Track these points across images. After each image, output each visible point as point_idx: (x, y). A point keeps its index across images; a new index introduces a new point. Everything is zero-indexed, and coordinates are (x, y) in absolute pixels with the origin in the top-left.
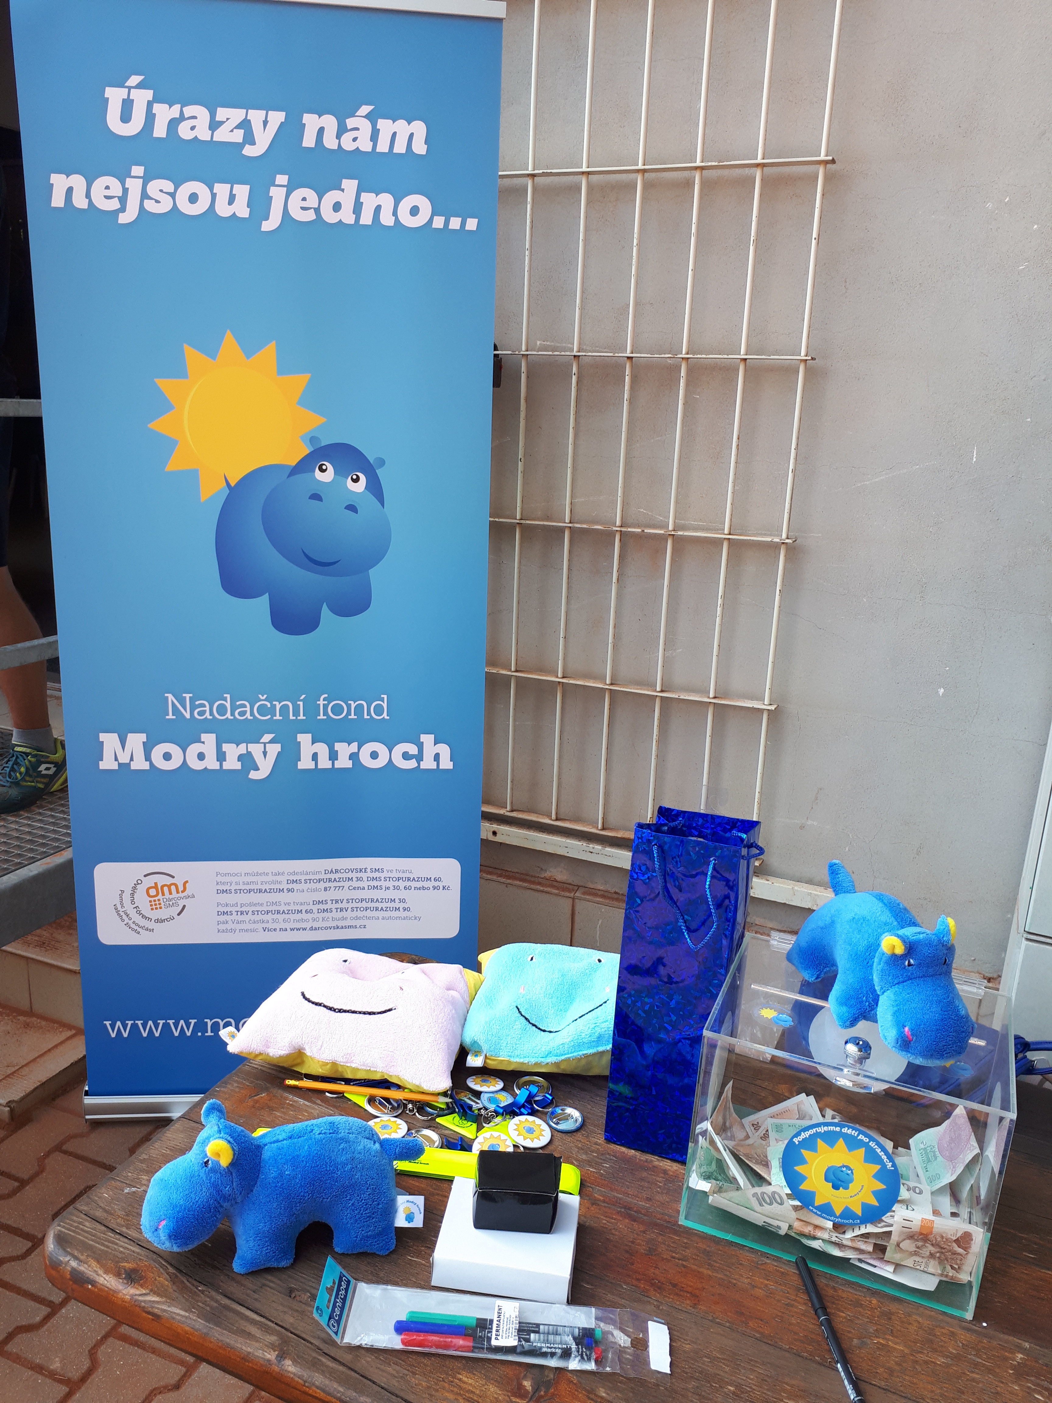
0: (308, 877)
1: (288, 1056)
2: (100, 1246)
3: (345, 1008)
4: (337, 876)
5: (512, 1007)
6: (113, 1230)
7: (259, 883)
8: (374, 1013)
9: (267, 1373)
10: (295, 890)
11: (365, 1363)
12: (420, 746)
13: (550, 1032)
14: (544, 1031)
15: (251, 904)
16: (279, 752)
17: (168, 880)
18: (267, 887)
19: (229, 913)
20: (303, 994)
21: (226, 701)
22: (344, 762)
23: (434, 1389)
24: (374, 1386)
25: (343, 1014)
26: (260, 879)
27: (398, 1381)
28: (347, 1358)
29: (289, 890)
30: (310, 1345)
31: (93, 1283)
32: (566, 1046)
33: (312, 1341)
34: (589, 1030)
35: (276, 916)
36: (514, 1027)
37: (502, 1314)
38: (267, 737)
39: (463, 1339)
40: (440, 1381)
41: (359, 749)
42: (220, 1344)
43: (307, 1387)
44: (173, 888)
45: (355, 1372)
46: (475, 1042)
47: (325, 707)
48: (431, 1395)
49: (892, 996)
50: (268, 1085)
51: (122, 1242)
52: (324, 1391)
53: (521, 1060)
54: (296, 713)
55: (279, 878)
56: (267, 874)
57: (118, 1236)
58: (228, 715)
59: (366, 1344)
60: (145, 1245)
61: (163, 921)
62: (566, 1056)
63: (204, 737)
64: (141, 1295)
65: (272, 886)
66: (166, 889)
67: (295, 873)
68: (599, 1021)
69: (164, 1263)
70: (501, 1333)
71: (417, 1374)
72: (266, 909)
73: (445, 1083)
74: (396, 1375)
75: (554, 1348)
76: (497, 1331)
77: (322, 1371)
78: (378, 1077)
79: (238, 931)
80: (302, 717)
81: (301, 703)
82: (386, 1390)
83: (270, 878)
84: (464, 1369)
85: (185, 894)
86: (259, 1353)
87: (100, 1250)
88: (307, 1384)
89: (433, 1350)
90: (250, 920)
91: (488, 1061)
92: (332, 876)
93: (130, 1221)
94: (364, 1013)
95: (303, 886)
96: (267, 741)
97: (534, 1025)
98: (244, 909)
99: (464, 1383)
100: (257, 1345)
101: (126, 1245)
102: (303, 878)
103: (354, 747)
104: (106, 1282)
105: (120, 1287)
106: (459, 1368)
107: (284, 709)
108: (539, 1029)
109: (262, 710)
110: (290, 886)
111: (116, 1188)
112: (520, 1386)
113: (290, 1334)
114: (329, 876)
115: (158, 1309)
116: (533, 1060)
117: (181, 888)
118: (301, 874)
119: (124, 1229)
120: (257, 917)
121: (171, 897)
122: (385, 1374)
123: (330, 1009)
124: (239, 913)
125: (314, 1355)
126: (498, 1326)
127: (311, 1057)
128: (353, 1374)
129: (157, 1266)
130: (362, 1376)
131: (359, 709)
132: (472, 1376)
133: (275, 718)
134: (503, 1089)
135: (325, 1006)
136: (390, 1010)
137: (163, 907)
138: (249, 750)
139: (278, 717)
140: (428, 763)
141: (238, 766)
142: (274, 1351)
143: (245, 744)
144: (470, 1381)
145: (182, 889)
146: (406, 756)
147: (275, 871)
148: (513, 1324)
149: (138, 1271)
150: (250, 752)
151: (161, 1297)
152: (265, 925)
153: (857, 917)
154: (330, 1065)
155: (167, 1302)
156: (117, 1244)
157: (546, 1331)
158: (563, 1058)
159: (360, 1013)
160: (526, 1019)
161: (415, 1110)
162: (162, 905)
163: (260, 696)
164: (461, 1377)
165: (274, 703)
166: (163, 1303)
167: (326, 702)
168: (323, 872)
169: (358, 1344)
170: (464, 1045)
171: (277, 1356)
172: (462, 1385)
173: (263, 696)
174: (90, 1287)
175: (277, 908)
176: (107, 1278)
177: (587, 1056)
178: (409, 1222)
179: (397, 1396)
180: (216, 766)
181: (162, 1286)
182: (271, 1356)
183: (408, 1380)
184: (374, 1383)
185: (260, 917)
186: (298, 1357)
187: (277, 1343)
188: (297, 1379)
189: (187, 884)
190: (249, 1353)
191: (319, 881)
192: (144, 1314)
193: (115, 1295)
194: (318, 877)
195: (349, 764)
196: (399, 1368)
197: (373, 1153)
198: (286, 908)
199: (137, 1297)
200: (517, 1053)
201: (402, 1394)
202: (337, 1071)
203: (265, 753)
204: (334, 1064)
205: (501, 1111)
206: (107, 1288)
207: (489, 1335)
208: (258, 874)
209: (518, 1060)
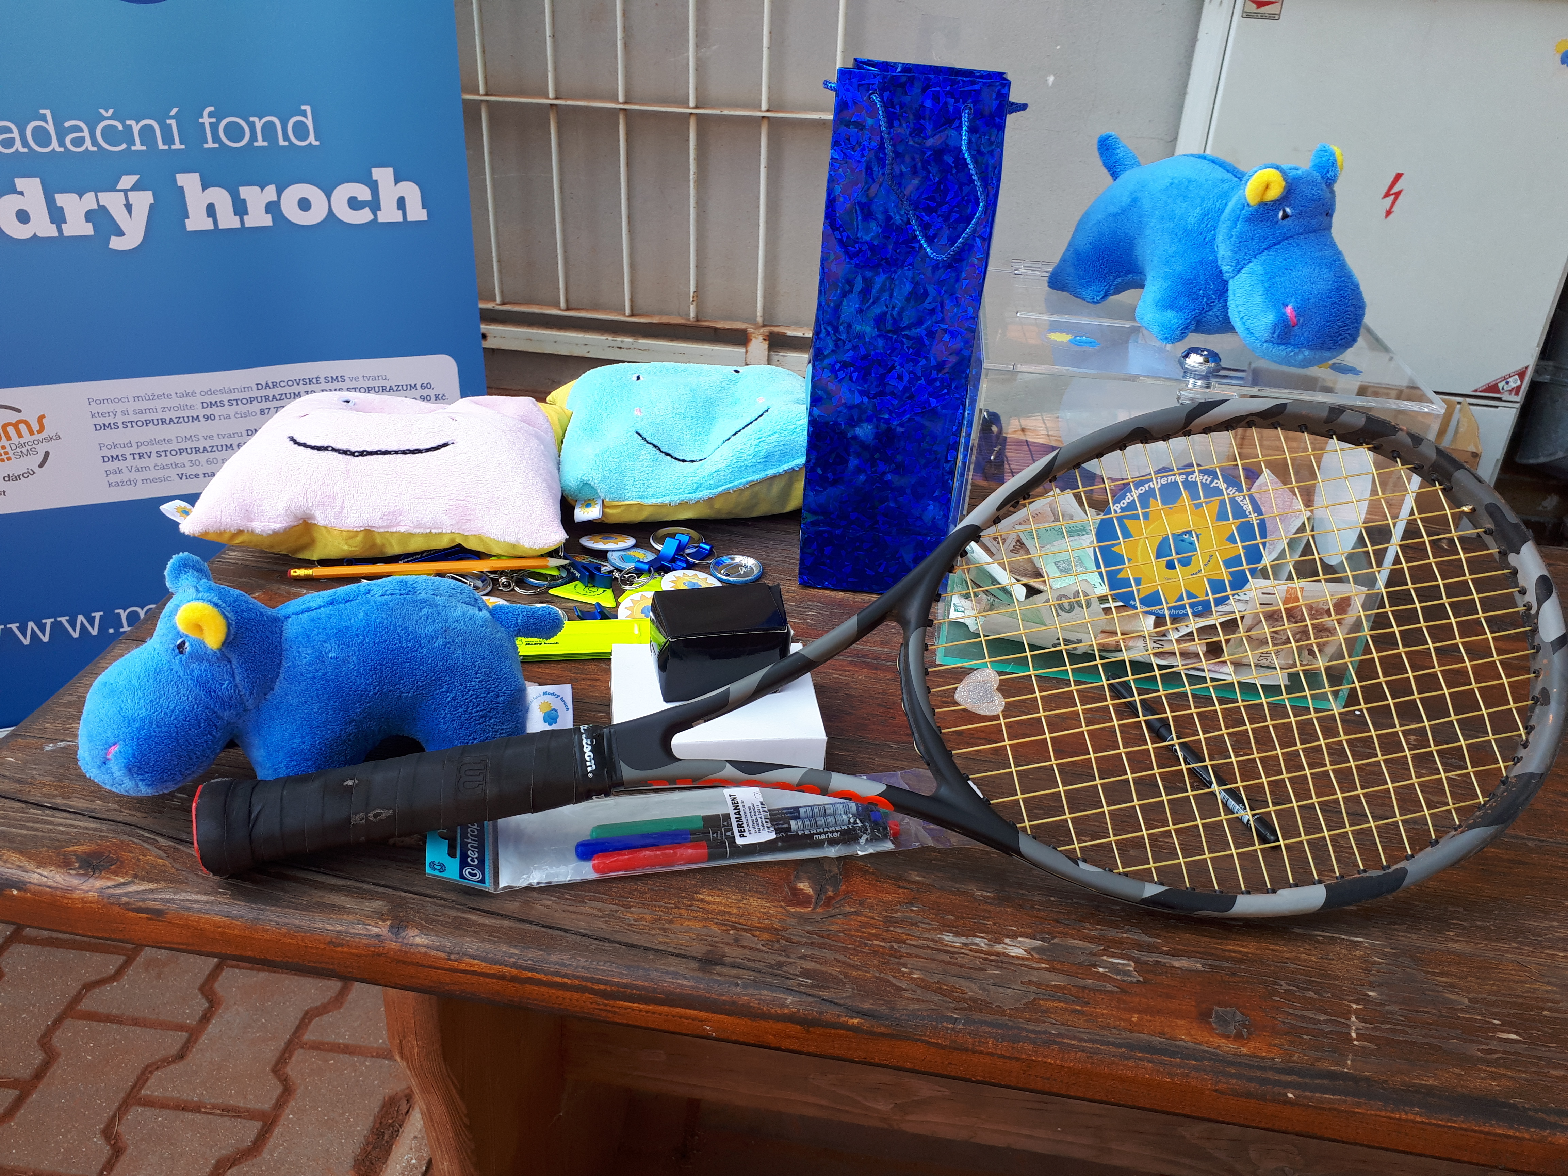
0: (232, 396)
1: (287, 532)
2: (19, 831)
3: (369, 449)
4: (276, 391)
5: (630, 433)
6: (38, 805)
7: (160, 410)
8: (419, 451)
9: (379, 955)
10: (217, 418)
11: (543, 907)
12: (374, 187)
13: (692, 461)
14: (684, 461)
15: (152, 442)
16: (151, 205)
17: (13, 417)
18: (173, 415)
19: (120, 458)
20: (292, 439)
21: (46, 122)
22: (258, 218)
23: (665, 920)
24: (568, 935)
25: (369, 457)
26: (159, 404)
27: (606, 922)
28: (513, 906)
29: (207, 418)
30: (443, 902)
31: (21, 885)
32: (722, 474)
33: (445, 896)
34: (752, 449)
35: (194, 456)
36: (641, 458)
37: (740, 804)
38: (127, 181)
39: (692, 847)
40: (672, 908)
41: (279, 196)
42: (284, 930)
43: (456, 961)
44: (22, 427)
45: (531, 923)
46: (586, 484)
47: (214, 127)
48: (665, 930)
49: (1259, 269)
50: (262, 582)
51: (59, 818)
52: (484, 959)
53: (659, 501)
54: (168, 139)
55: (189, 401)
56: (169, 396)
57: (48, 812)
58: (55, 144)
59: (538, 883)
60: (104, 816)
61: (17, 478)
62: (724, 487)
63: (20, 183)
64: (116, 886)
65: (180, 414)
66: (11, 430)
67: (211, 392)
68: (765, 435)
69: (148, 835)
70: (746, 828)
71: (632, 906)
72: (177, 447)
73: (557, 536)
74: (600, 914)
75: (831, 832)
76: (739, 826)
77: (475, 932)
78: (444, 543)
79: (139, 483)
80: (178, 146)
81: (173, 122)
82: (589, 936)
83: (175, 402)
84: (703, 886)
85: (44, 435)
86: (359, 929)
87: (21, 835)
88: (453, 957)
89: (648, 871)
90: (156, 465)
91: (608, 510)
92: (270, 392)
93: (67, 787)
94: (404, 452)
95: (227, 410)
96: (129, 187)
97: (667, 454)
98: (143, 449)
99: (709, 903)
100: (351, 918)
101: (70, 822)
102: (225, 397)
103: (270, 193)
104: (45, 879)
105: (76, 882)
106: (695, 886)
107: (147, 133)
108: (676, 459)
109: (108, 133)
110: (208, 411)
111: (28, 747)
112: (795, 892)
113: (404, 894)
114: (264, 393)
115: (155, 900)
116: (676, 499)
117: (35, 427)
118: (222, 392)
119: (59, 801)
120: (164, 461)
121: (22, 441)
122: (580, 917)
123: (345, 452)
124: (137, 456)
125: (454, 913)
126: (739, 820)
127: (325, 527)
128: (527, 926)
129: (136, 840)
130: (543, 926)
131: (269, 128)
132: (717, 892)
133: (133, 148)
134: (635, 546)
135: (334, 450)
136: (445, 445)
137: (13, 457)
138: (101, 203)
139: (138, 147)
140: (389, 214)
141: (88, 230)
142: (384, 921)
143: (92, 194)
144: (718, 899)
145: (38, 428)
146: (354, 204)
147: (180, 390)
148: (760, 813)
149: (102, 854)
150: (104, 206)
151: (157, 881)
152: (180, 471)
153: (1176, 181)
154: (361, 536)
155: (169, 888)
156: (51, 823)
157: (810, 814)
158: (720, 490)
159: (396, 452)
160: (655, 446)
161: (513, 585)
162: (11, 455)
163: (102, 111)
164: (702, 897)
165: (128, 122)
166: (162, 890)
167: (214, 120)
168: (255, 388)
169: (525, 885)
170: (567, 492)
171: (391, 927)
172: (707, 906)
173: (107, 112)
174: (15, 892)
175: (194, 445)
176: (45, 873)
177: (753, 485)
178: (550, 724)
179: (610, 941)
180: (51, 231)
181: (154, 867)
182: (381, 929)
183: (620, 918)
184: (566, 931)
185: (170, 459)
186: (427, 922)
187: (385, 909)
188: (433, 953)
189: (44, 420)
190: (340, 932)
191: (251, 400)
192: (131, 914)
193: (68, 895)
194: (247, 395)
195: (267, 221)
196: (601, 904)
197: (480, 622)
198: (208, 444)
199: (111, 891)
200: (651, 491)
201: (618, 937)
202: (374, 545)
203: (129, 207)
204: (368, 532)
205: (646, 567)
206: (49, 887)
207: (729, 834)
208: (153, 397)
209: (654, 501)
